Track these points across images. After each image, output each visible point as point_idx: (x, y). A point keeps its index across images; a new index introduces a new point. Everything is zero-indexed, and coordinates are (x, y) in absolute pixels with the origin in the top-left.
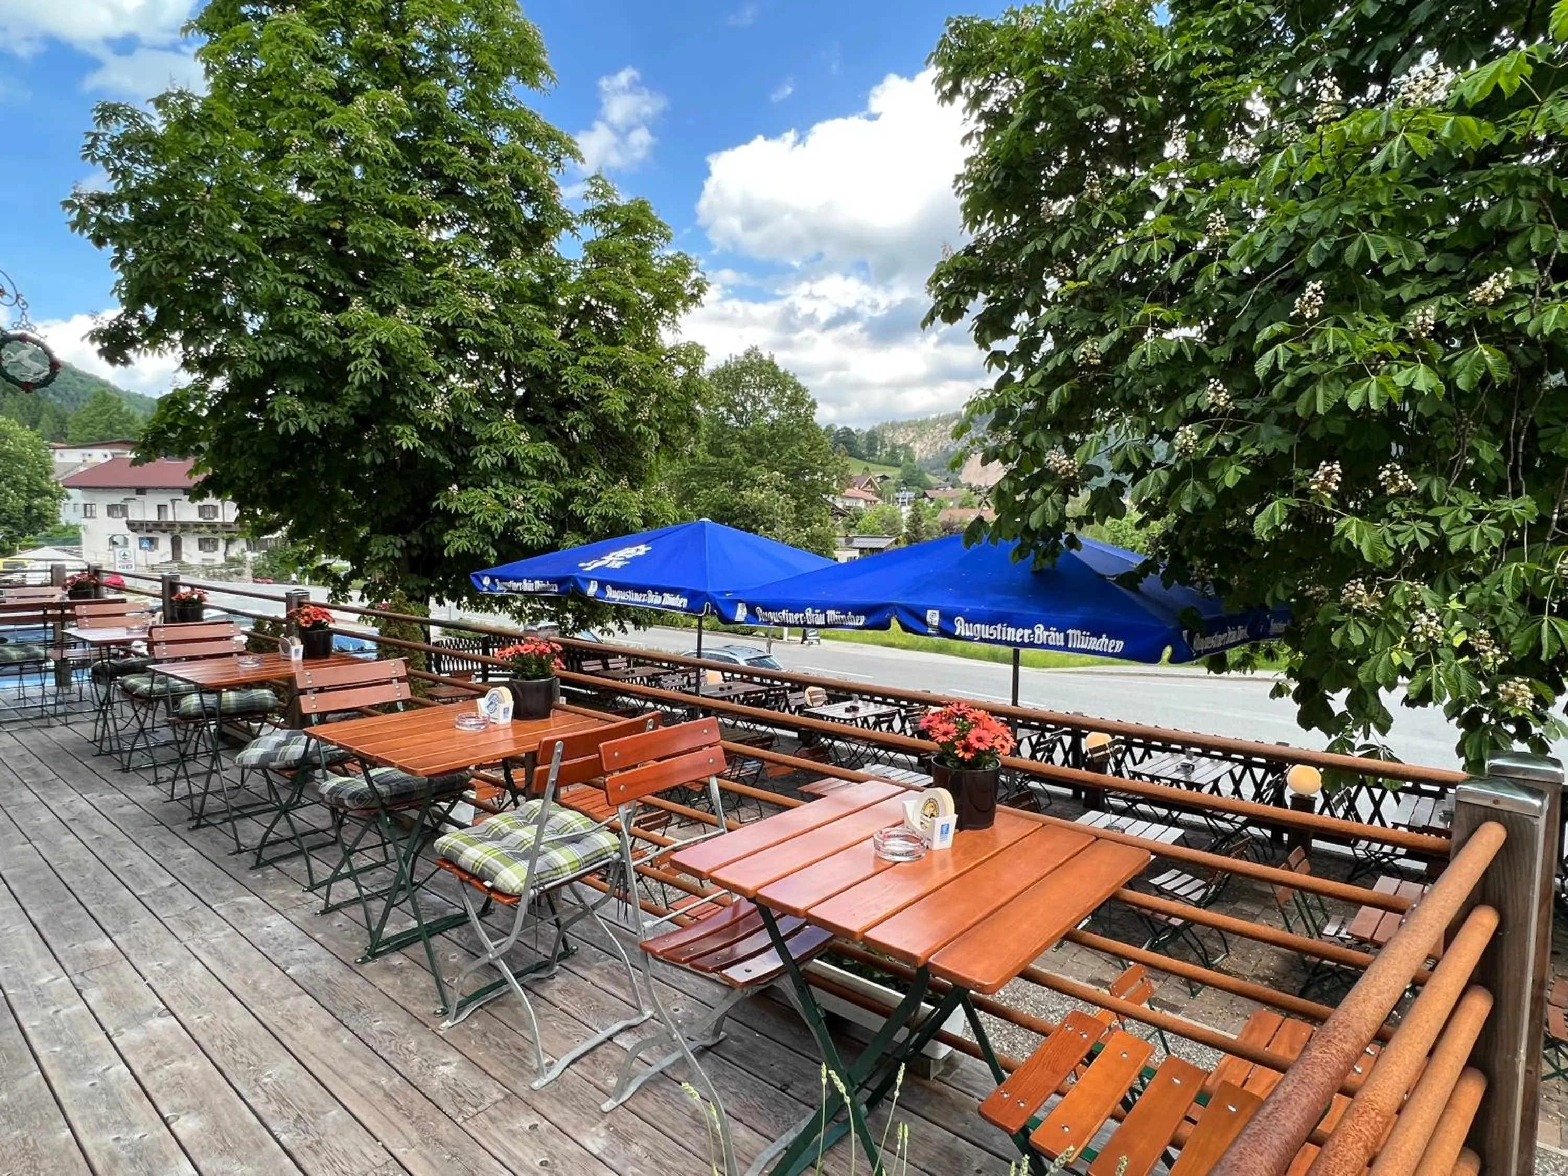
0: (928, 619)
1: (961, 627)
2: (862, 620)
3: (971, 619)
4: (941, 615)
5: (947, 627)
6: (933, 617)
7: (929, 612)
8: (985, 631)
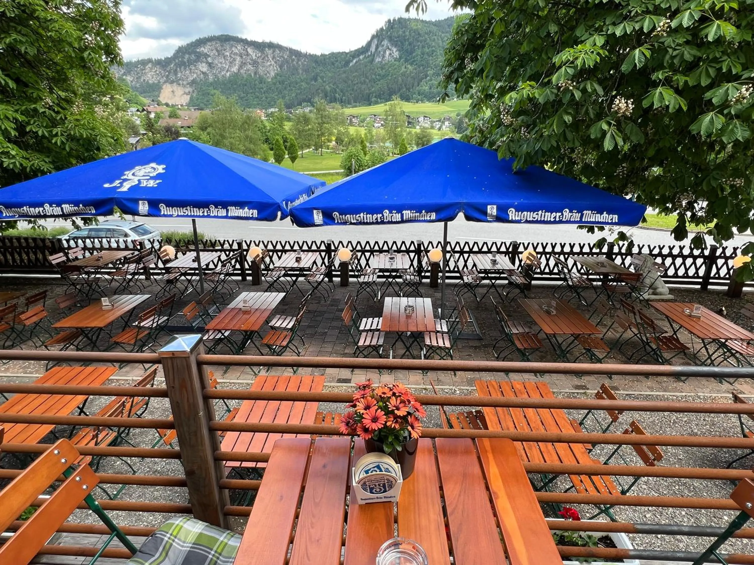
0: (489, 211)
1: (512, 214)
2: (433, 216)
3: (519, 209)
4: (498, 209)
5: (503, 216)
6: (492, 210)
7: (489, 207)
8: (530, 215)
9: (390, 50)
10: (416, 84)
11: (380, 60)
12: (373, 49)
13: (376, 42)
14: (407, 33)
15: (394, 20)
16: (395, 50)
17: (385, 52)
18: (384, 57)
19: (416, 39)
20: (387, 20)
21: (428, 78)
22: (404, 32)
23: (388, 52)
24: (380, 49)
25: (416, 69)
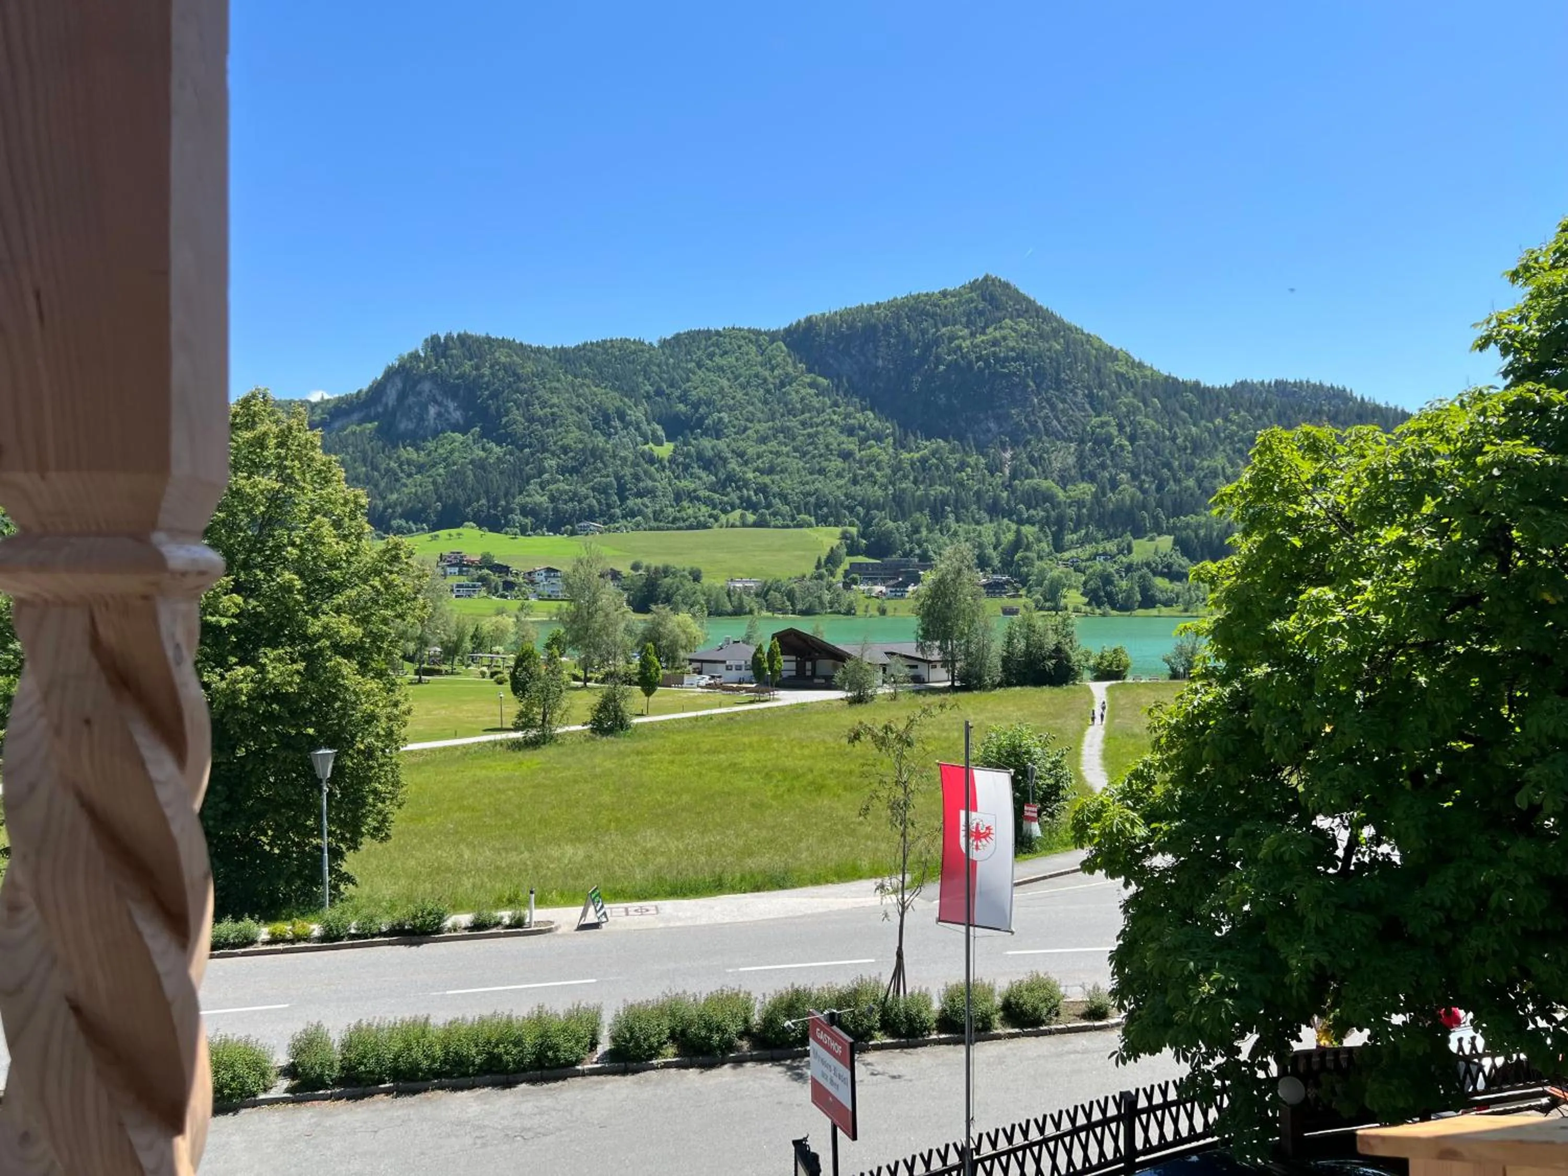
9: (440, 404)
10: (515, 490)
11: (411, 426)
12: (391, 396)
13: (400, 385)
14: (486, 371)
15: (449, 337)
16: (452, 405)
17: (424, 408)
18: (421, 419)
19: (510, 386)
20: (428, 336)
21: (546, 476)
22: (477, 368)
23: (433, 411)
24: (411, 400)
25: (511, 454)
